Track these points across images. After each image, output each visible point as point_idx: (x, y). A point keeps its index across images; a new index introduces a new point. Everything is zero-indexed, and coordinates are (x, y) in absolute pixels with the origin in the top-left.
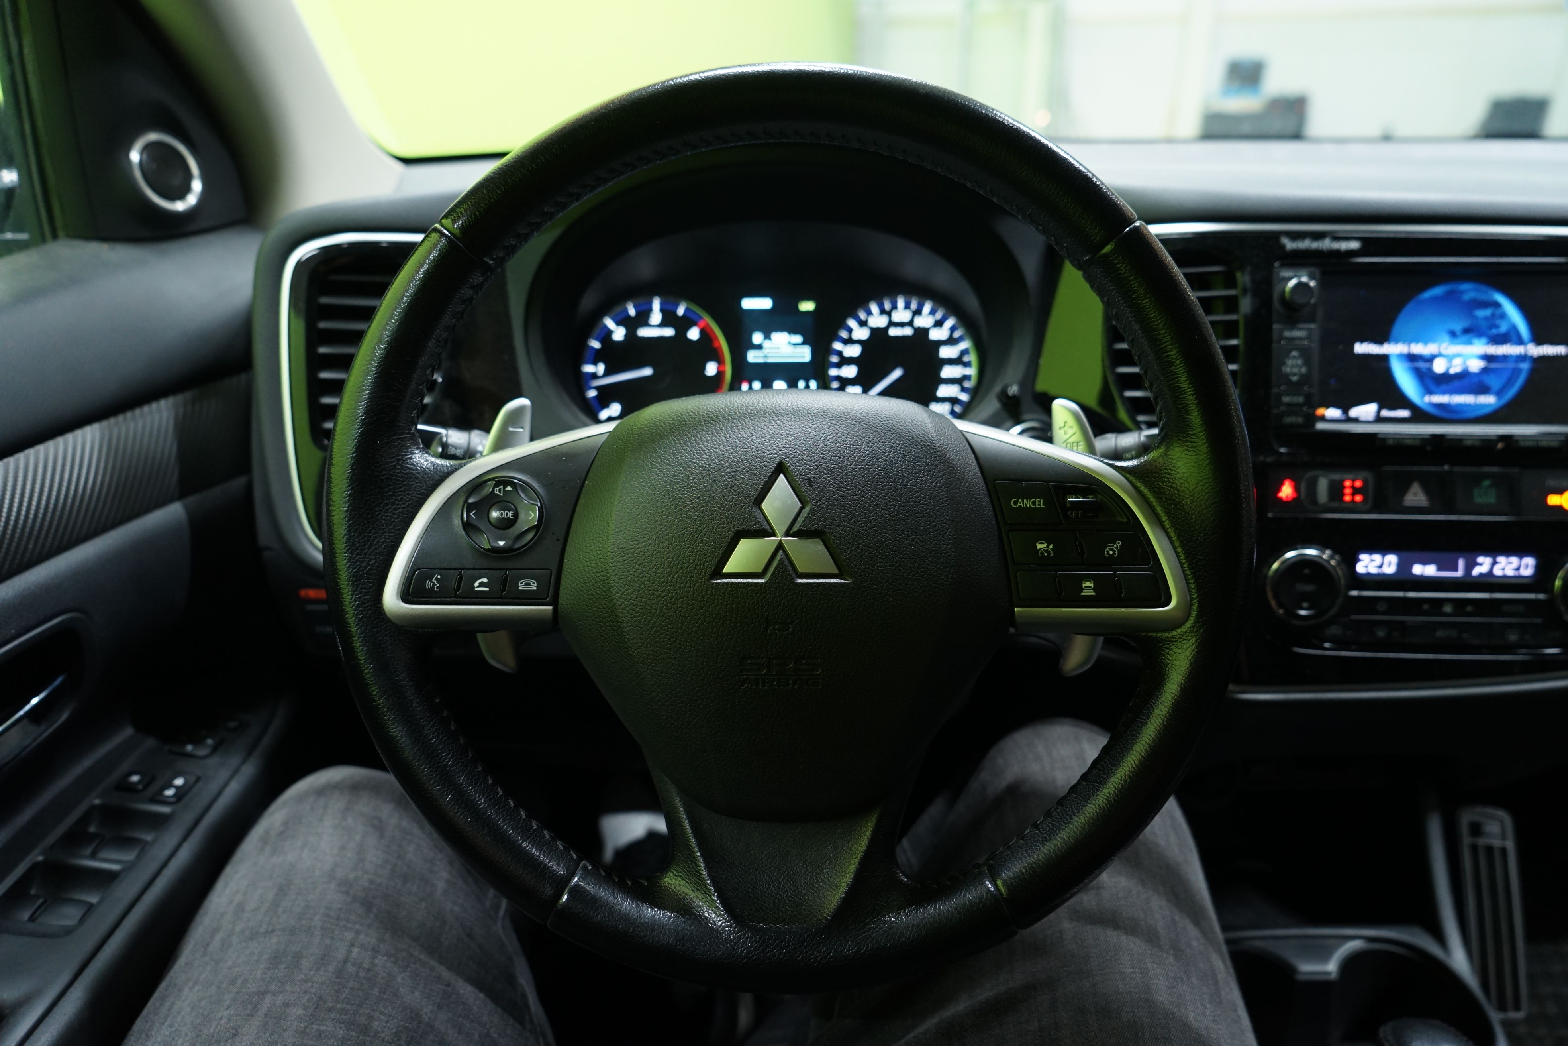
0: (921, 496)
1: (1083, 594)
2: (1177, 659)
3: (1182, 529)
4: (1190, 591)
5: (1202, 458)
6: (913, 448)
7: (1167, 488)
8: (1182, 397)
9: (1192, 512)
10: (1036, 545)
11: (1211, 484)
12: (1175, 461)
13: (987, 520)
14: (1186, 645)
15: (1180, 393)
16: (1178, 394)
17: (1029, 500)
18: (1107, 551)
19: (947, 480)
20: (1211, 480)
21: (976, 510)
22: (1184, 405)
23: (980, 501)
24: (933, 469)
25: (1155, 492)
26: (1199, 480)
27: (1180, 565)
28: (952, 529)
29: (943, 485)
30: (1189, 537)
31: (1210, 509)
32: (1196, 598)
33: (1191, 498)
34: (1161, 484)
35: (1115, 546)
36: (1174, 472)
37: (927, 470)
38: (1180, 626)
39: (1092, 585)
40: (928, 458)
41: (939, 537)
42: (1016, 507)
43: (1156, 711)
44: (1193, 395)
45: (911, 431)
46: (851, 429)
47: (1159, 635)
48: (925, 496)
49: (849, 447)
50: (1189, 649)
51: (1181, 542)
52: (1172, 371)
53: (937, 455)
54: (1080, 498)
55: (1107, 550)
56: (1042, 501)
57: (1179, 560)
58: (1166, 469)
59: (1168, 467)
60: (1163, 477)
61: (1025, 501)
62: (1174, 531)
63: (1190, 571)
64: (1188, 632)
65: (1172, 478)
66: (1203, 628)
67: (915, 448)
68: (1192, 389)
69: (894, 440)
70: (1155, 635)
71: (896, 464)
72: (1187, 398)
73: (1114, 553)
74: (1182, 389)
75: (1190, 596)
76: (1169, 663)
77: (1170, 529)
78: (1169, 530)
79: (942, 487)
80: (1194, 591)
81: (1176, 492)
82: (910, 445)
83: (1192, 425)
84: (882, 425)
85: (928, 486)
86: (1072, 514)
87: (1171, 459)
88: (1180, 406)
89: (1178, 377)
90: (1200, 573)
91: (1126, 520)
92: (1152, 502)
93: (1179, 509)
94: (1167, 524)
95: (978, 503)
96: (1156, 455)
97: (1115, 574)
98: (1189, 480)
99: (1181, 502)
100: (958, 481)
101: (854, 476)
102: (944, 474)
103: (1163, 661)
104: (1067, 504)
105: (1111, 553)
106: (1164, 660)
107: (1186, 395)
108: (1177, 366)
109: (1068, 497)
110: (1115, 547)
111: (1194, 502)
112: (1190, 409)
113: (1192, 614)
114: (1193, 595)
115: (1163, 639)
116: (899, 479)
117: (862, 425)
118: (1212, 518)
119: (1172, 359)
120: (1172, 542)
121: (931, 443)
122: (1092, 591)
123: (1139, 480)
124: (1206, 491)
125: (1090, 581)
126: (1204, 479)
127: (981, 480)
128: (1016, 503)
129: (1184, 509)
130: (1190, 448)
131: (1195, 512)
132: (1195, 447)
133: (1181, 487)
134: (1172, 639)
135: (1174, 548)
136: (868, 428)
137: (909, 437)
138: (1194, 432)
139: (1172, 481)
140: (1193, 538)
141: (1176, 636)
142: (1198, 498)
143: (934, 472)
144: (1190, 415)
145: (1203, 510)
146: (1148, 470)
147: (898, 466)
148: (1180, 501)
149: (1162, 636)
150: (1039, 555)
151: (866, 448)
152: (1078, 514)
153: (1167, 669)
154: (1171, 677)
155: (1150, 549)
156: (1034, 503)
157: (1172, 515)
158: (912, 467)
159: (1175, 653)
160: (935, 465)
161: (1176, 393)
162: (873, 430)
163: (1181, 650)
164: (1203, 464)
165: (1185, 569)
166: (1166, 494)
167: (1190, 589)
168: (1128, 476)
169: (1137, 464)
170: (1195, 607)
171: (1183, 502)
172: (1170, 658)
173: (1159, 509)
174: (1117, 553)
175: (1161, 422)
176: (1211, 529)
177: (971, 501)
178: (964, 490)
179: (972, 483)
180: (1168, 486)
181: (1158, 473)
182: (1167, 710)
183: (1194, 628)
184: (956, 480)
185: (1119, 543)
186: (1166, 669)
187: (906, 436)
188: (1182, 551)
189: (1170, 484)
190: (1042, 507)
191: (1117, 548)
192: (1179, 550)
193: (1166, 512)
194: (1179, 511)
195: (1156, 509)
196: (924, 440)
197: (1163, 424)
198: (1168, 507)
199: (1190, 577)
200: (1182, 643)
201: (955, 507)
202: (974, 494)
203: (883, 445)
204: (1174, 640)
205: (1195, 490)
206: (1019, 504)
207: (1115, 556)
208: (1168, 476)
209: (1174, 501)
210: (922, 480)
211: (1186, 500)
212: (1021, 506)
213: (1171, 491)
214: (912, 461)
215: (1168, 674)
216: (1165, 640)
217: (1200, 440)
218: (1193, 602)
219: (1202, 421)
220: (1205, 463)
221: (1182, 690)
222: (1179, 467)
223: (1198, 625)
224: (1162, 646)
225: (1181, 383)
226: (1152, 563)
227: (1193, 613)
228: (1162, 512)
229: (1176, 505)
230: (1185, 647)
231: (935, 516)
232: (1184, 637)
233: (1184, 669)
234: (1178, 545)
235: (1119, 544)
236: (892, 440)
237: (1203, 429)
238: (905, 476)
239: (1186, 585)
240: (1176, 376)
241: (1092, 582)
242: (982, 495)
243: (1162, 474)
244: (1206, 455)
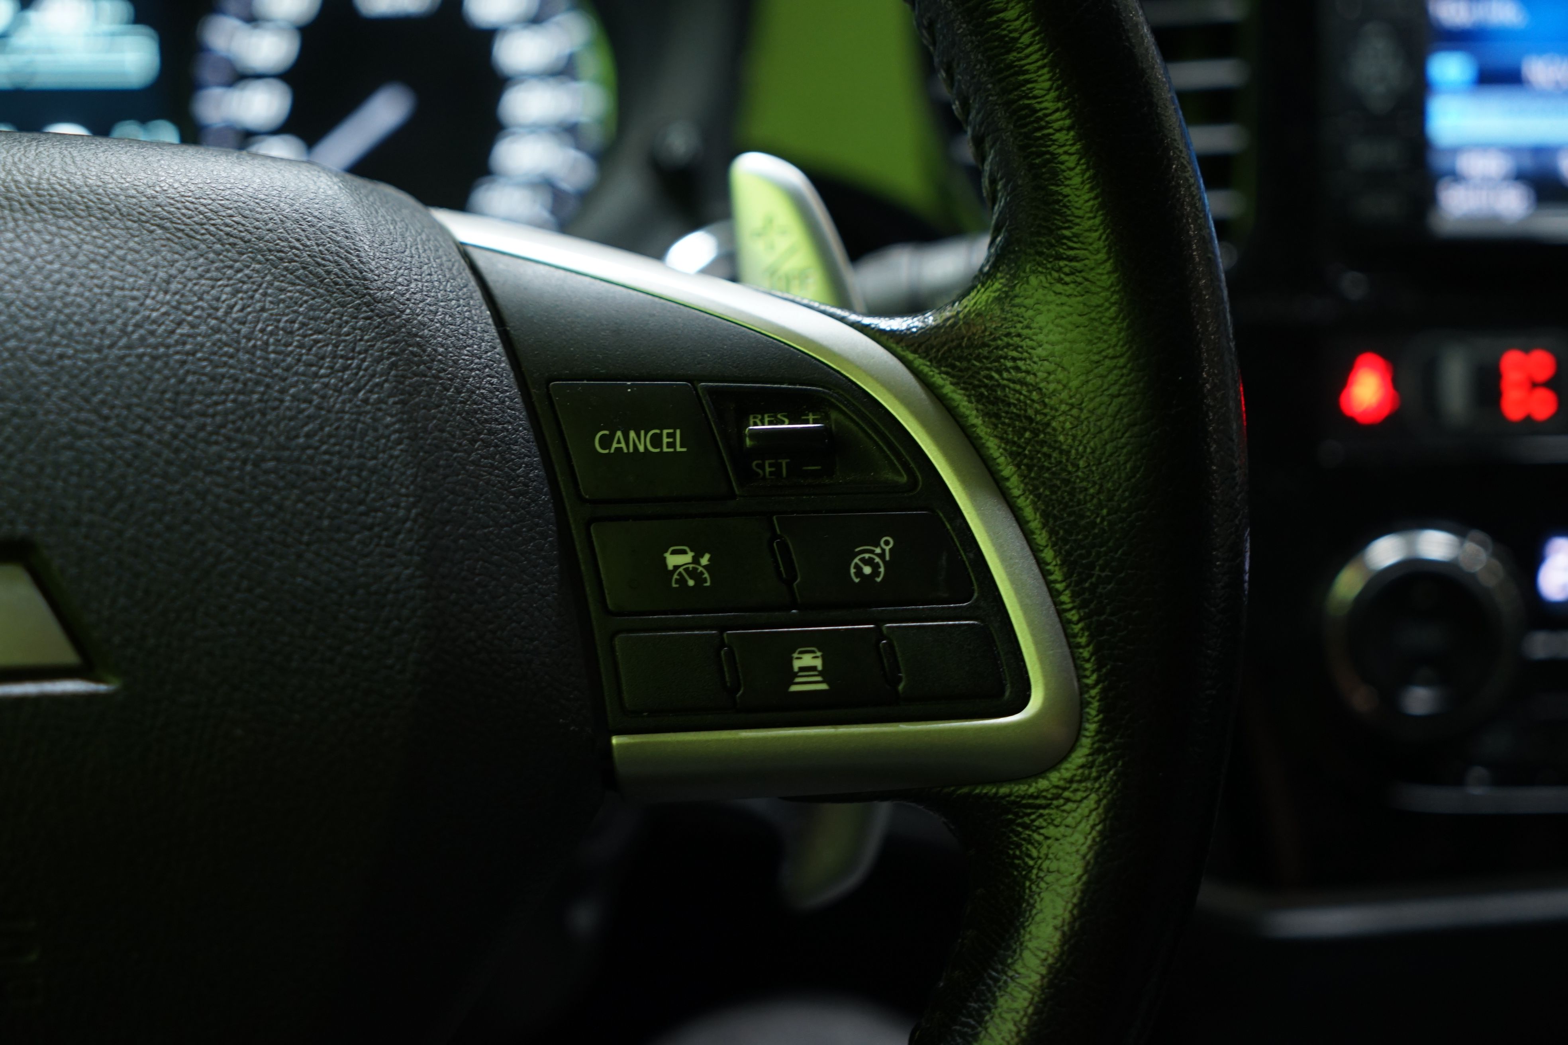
0: (322, 429)
1: (794, 688)
2: (1051, 856)
3: (1054, 497)
4: (1078, 668)
5: (1095, 300)
6: (302, 292)
7: (1012, 385)
8: (1038, 134)
9: (1077, 450)
10: (665, 558)
11: (1125, 371)
12: (1031, 313)
13: (524, 494)
14: (1073, 814)
15: (1036, 125)
16: (1030, 127)
17: (642, 433)
18: (857, 566)
19: (402, 383)
20: (1122, 361)
21: (492, 465)
22: (1048, 156)
23: (502, 440)
24: (360, 353)
25: (980, 398)
26: (1092, 362)
27: (1052, 596)
28: (415, 521)
29: (389, 396)
30: (1072, 519)
31: (1123, 440)
32: (1094, 686)
33: (1075, 412)
34: (996, 376)
35: (878, 551)
36: (1030, 343)
37: (342, 357)
38: (1055, 764)
39: (818, 663)
40: (347, 322)
41: (378, 545)
42: (609, 454)
43: (1001, 1001)
44: (1069, 129)
45: (297, 245)
46: (117, 242)
47: (1004, 790)
48: (337, 428)
49: (109, 295)
50: (1083, 825)
51: (1052, 532)
52: (1010, 66)
53: (372, 311)
54: (783, 423)
55: (856, 564)
56: (678, 432)
57: (1049, 584)
58: (1008, 335)
59: (1013, 330)
60: (1001, 357)
61: (632, 434)
62: (1034, 503)
63: (1079, 613)
64: (1078, 778)
65: (1025, 360)
66: (1115, 765)
67: (308, 294)
68: (1065, 113)
69: (247, 271)
70: (994, 790)
71: (249, 340)
72: (1054, 137)
73: (876, 573)
74: (1040, 114)
75: (1079, 680)
76: (1032, 867)
77: (1022, 498)
78: (1021, 502)
79: (386, 403)
80: (1088, 666)
81: (1035, 395)
82: (294, 284)
83: (1069, 212)
84: (212, 228)
85: (344, 402)
86: (762, 467)
87: (1019, 306)
88: (1037, 161)
89: (1028, 81)
90: (1103, 618)
91: (904, 479)
92: (974, 426)
93: (1043, 443)
94: (1015, 485)
95: (496, 446)
96: (984, 297)
97: (878, 629)
98: (1066, 362)
99: (1048, 424)
100: (436, 384)
101: (122, 377)
102: (394, 365)
103: (1017, 862)
104: (744, 441)
105: (867, 570)
106: (1019, 858)
107: (1051, 131)
108: (1023, 49)
109: (751, 421)
110: (878, 555)
111: (1082, 422)
112: (1063, 167)
113: (1086, 730)
114: (1087, 677)
115: (1014, 803)
116: (257, 383)
117: (152, 232)
118: (1128, 466)
119: (1011, 32)
120: (1028, 535)
121: (356, 278)
122: (819, 679)
123: (938, 368)
124: (1110, 392)
125: (813, 652)
126: (1106, 357)
127: (509, 379)
128: (606, 442)
129: (1056, 441)
130: (1067, 275)
131: (1085, 448)
132: (1080, 272)
133: (1048, 383)
134: (1038, 802)
135: (1035, 551)
136: (168, 239)
137: (291, 261)
138: (1076, 230)
139: (1024, 368)
140: (1083, 522)
141: (1047, 790)
142: (1092, 412)
143: (364, 360)
144: (1063, 184)
145: (1106, 443)
146: (963, 338)
147: (254, 346)
148: (1046, 420)
149: (1010, 795)
150: (674, 585)
151: (161, 296)
152: (778, 466)
153: (1028, 884)
154: (1038, 906)
155: (971, 555)
156: (656, 441)
157: (1025, 461)
158: (297, 347)
159: (1047, 838)
160: (367, 341)
161: (1025, 126)
162: (182, 245)
163: (1062, 829)
164: (1100, 318)
165: (1064, 607)
166: (1009, 404)
167: (1079, 662)
168: (911, 356)
169: (933, 323)
170: (1092, 710)
171: (1054, 424)
172: (1035, 853)
173: (993, 446)
174: (882, 570)
175: (996, 207)
176: (1127, 494)
177: (473, 441)
178: (454, 409)
179: (479, 388)
180: (1014, 382)
181: (989, 346)
182: (1029, 996)
183: (1091, 767)
184: (429, 384)
185: (887, 543)
186: (1024, 884)
187: (281, 259)
188: (1055, 557)
189: (1020, 375)
190: (679, 449)
191: (882, 556)
192: (1048, 554)
193: (1011, 454)
194: (1045, 449)
195: (983, 444)
196: (336, 270)
197: (1000, 213)
198: (1016, 439)
199: (1077, 628)
200: (1064, 811)
201: (425, 459)
202: (486, 421)
203: (213, 287)
204: (1043, 802)
205: (1083, 390)
206: (615, 445)
207: (879, 580)
208: (1015, 354)
209: (1030, 420)
210: (326, 385)
211: (1062, 419)
212: (621, 448)
213: (1021, 393)
214: (299, 329)
215: (1031, 897)
216: (1018, 806)
217: (1091, 252)
218: (1086, 696)
219: (1095, 198)
220: (1107, 314)
221: (1065, 939)
222: (1041, 328)
223: (1101, 759)
224: (1012, 822)
225: (1035, 97)
226: (976, 595)
227: (1087, 726)
228: (1001, 454)
229: (1035, 433)
230: (1069, 821)
231: (364, 486)
232: (1067, 794)
233: (1071, 879)
234: (1043, 543)
235: (887, 545)
236: (239, 271)
237: (1097, 221)
238: (277, 375)
239: (1066, 650)
240: (1021, 78)
241: (819, 654)
242: (509, 422)
243: (997, 348)
244: (1108, 294)
